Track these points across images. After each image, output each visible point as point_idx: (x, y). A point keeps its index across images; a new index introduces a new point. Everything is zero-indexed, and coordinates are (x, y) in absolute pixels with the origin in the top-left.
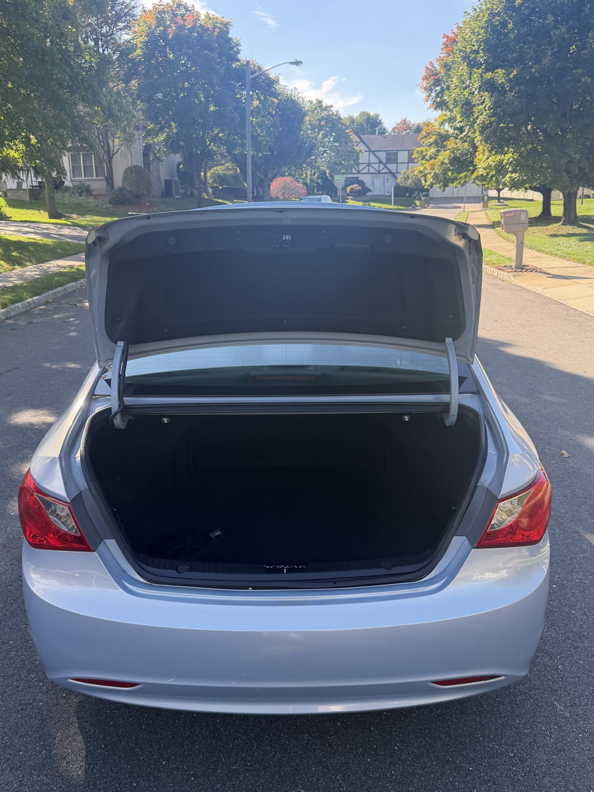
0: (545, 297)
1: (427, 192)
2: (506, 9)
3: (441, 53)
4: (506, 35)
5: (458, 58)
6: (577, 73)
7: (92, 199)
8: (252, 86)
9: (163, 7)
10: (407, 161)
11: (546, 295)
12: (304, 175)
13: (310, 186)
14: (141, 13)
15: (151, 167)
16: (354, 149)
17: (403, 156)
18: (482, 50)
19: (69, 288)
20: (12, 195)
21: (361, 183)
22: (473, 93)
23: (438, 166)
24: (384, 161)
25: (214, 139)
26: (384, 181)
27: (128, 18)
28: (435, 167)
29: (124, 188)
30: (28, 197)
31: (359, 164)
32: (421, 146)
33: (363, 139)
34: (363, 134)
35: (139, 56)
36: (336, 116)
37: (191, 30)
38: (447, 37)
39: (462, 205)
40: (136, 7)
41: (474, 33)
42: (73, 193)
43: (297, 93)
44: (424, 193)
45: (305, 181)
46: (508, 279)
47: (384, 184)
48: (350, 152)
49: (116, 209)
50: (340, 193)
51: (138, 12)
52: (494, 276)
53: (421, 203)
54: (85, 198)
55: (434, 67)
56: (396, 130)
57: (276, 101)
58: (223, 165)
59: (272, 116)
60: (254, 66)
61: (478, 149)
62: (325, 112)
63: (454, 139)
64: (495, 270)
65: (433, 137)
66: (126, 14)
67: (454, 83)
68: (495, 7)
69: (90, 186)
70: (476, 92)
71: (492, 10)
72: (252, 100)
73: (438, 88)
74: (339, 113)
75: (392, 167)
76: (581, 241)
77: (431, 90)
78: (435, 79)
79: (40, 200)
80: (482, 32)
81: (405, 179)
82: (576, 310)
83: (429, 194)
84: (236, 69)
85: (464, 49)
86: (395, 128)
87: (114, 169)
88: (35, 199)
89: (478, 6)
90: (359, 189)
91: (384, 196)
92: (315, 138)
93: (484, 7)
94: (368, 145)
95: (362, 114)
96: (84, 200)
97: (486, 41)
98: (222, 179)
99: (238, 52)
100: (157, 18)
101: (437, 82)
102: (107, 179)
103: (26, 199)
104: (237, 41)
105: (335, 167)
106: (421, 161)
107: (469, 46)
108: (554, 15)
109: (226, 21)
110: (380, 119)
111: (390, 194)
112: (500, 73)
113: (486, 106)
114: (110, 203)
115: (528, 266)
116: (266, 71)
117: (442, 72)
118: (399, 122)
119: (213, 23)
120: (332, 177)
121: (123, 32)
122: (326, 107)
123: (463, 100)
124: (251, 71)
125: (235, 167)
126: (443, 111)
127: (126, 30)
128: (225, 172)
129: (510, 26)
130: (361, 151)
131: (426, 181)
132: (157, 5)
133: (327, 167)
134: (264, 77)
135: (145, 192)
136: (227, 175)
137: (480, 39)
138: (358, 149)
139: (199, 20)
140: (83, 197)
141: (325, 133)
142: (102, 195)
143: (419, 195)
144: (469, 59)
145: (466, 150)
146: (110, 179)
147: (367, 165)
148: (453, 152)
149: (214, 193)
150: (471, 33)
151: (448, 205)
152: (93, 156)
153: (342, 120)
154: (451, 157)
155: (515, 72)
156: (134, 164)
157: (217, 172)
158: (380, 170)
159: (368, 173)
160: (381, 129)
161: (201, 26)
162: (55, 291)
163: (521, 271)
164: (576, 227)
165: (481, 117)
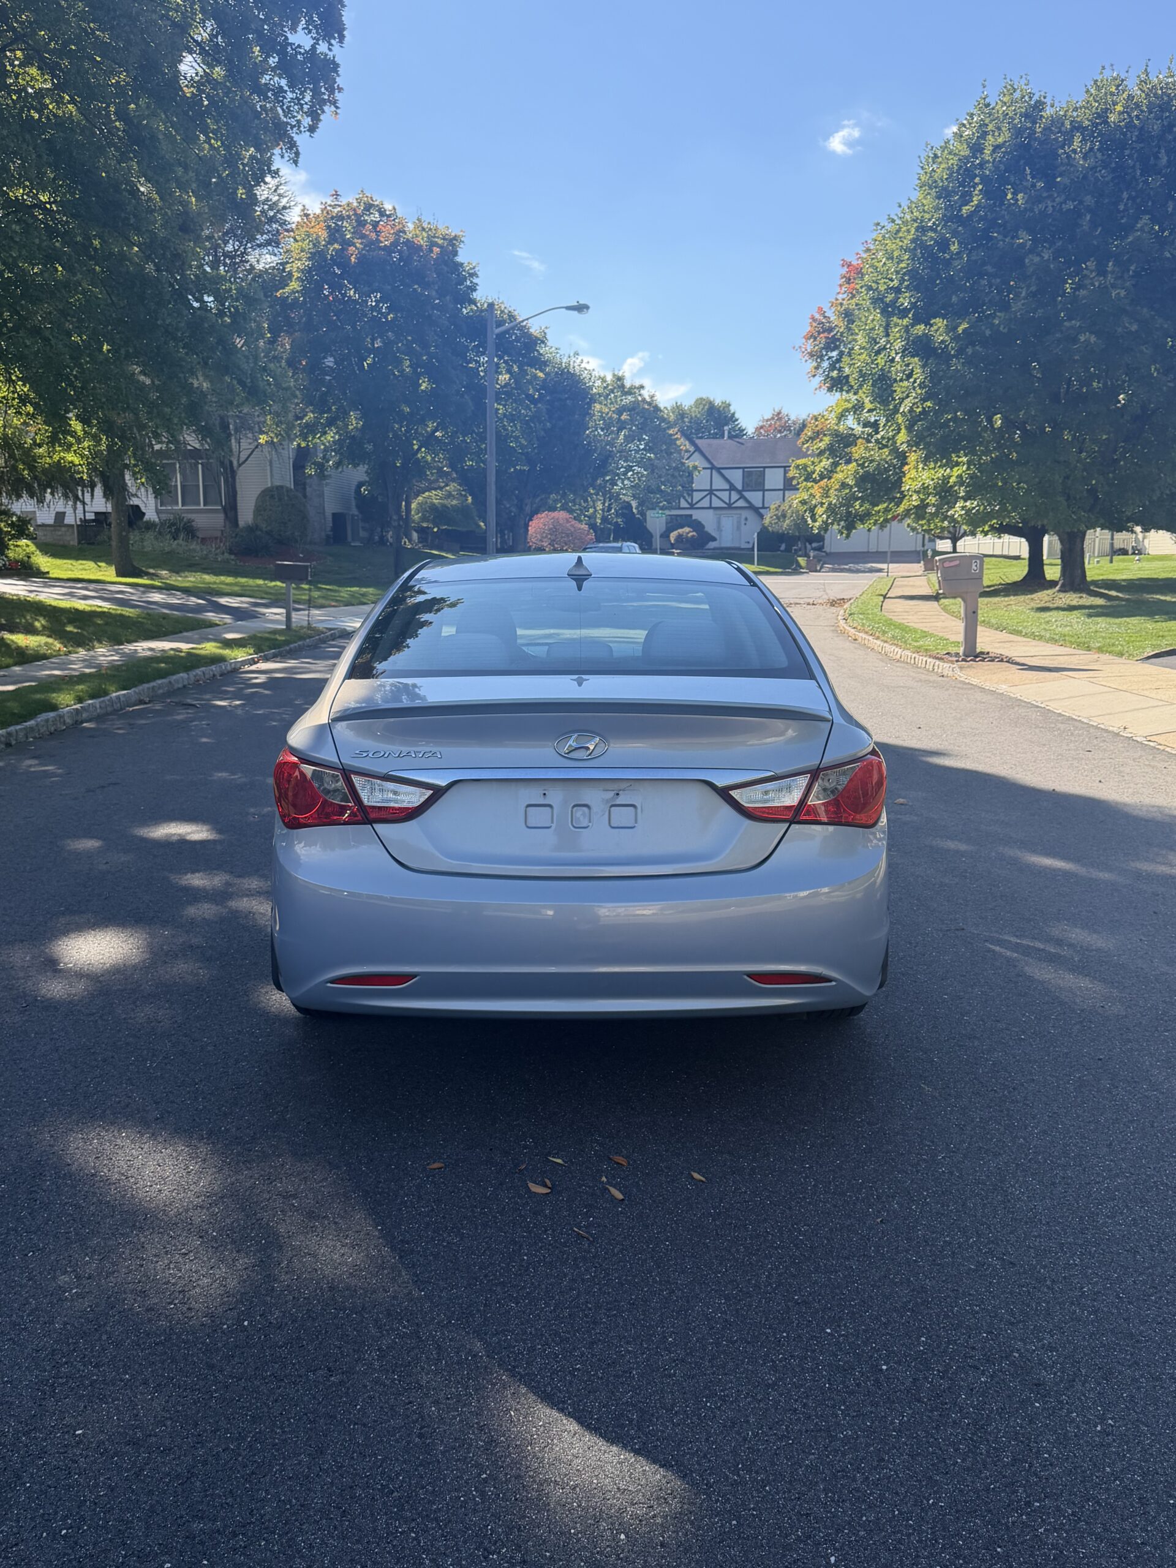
0: (1011, 698)
1: (819, 542)
2: (946, 219)
3: (839, 293)
4: (948, 263)
5: (865, 299)
6: (1072, 327)
7: (197, 543)
8: (498, 347)
9: (339, 209)
10: (782, 487)
11: (1012, 695)
12: (591, 510)
13: (601, 529)
14: (299, 219)
15: (308, 489)
16: (683, 464)
17: (773, 479)
18: (907, 287)
19: (177, 681)
20: (45, 535)
21: (697, 526)
22: (893, 360)
23: (836, 490)
24: (740, 487)
25: (429, 441)
26: (739, 522)
27: (274, 226)
28: (831, 491)
29: (257, 526)
30: (76, 540)
31: (693, 491)
32: (805, 456)
33: (700, 445)
34: (701, 438)
35: (293, 292)
36: (649, 404)
37: (389, 250)
38: (849, 265)
39: (884, 566)
40: (289, 207)
41: (892, 258)
42: (160, 533)
43: (578, 361)
44: (814, 545)
45: (592, 521)
46: (950, 673)
47: (739, 528)
48: (676, 468)
49: (242, 564)
50: (657, 542)
51: (294, 217)
52: (928, 670)
53: (808, 562)
54: (184, 543)
55: (825, 317)
56: (762, 431)
57: (541, 375)
58: (441, 488)
59: (534, 402)
60: (502, 312)
61: (909, 460)
62: (629, 398)
63: (864, 441)
64: (929, 660)
65: (825, 438)
66: (271, 220)
67: (859, 343)
68: (927, 216)
69: (193, 521)
70: (898, 359)
71: (922, 221)
72: (497, 372)
73: (834, 354)
74: (655, 398)
75: (755, 497)
76: (1090, 616)
77: (821, 357)
78: (827, 338)
79: (98, 544)
80: (907, 257)
81: (778, 518)
82: (1060, 715)
83: (823, 547)
84: (468, 317)
85: (874, 286)
86: (762, 427)
87: (239, 493)
88: (89, 544)
89: (897, 215)
90: (693, 536)
91: (740, 549)
92: (612, 444)
93: (908, 217)
94: (710, 457)
95: (700, 402)
96: (181, 546)
97: (912, 273)
98: (438, 513)
99: (473, 288)
100: (329, 227)
101: (832, 343)
102: (225, 510)
103: (72, 543)
104: (471, 269)
105: (647, 495)
106: (805, 483)
107: (883, 281)
108: (1030, 231)
109: (453, 234)
110: (732, 412)
111: (750, 546)
112: (939, 325)
113: (915, 382)
114: (231, 552)
115: (988, 653)
116: (523, 321)
117: (840, 324)
118: (768, 416)
119: (428, 237)
120: (643, 514)
121: (265, 251)
122: (631, 388)
123: (876, 373)
124: (496, 322)
125: (463, 493)
126: (844, 393)
127: (269, 248)
128: (445, 502)
129: (954, 248)
130: (695, 468)
131: (814, 520)
132: (330, 206)
133: (634, 497)
134: (518, 332)
135: (296, 534)
136: (448, 508)
137: (902, 268)
138: (690, 463)
139: (405, 232)
140: (180, 541)
141: (629, 436)
142: (216, 538)
143: (806, 547)
144: (883, 302)
145: (887, 462)
146: (231, 509)
147: (706, 493)
148: (862, 466)
149: (422, 540)
150: (888, 259)
151: (861, 566)
152: (200, 466)
153: (661, 411)
154: (858, 473)
155: (965, 326)
156: (278, 483)
157: (428, 501)
158: (732, 501)
159: (710, 508)
160: (735, 431)
161: (408, 243)
162: (152, 684)
163: (974, 661)
164: (1084, 596)
165: (906, 401)
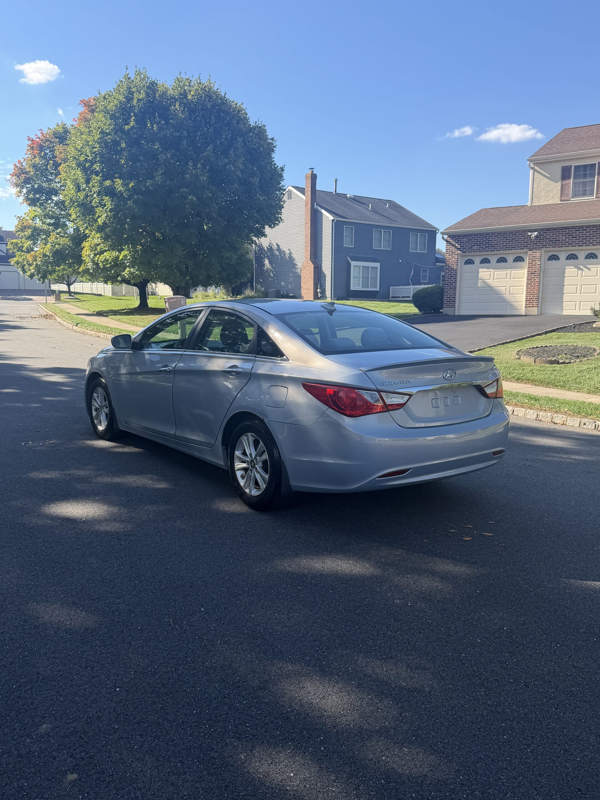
6: (184, 191)
18: (98, 161)
23: (40, 257)
28: (37, 258)
55: (22, 166)
65: (29, 230)
70: (95, 196)
73: (29, 186)
77: (22, 186)
78: (24, 177)
101: (28, 180)
106: (19, 253)
107: (82, 155)
112: (119, 182)
113: (107, 209)
117: (31, 171)
129: (123, 145)
137: (96, 151)
144: (83, 166)
145: (68, 245)
154: (53, 250)
155: (132, 184)
